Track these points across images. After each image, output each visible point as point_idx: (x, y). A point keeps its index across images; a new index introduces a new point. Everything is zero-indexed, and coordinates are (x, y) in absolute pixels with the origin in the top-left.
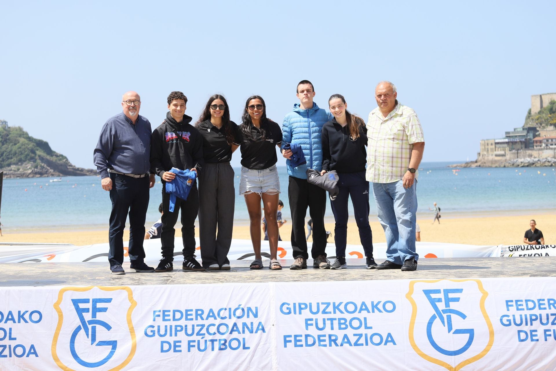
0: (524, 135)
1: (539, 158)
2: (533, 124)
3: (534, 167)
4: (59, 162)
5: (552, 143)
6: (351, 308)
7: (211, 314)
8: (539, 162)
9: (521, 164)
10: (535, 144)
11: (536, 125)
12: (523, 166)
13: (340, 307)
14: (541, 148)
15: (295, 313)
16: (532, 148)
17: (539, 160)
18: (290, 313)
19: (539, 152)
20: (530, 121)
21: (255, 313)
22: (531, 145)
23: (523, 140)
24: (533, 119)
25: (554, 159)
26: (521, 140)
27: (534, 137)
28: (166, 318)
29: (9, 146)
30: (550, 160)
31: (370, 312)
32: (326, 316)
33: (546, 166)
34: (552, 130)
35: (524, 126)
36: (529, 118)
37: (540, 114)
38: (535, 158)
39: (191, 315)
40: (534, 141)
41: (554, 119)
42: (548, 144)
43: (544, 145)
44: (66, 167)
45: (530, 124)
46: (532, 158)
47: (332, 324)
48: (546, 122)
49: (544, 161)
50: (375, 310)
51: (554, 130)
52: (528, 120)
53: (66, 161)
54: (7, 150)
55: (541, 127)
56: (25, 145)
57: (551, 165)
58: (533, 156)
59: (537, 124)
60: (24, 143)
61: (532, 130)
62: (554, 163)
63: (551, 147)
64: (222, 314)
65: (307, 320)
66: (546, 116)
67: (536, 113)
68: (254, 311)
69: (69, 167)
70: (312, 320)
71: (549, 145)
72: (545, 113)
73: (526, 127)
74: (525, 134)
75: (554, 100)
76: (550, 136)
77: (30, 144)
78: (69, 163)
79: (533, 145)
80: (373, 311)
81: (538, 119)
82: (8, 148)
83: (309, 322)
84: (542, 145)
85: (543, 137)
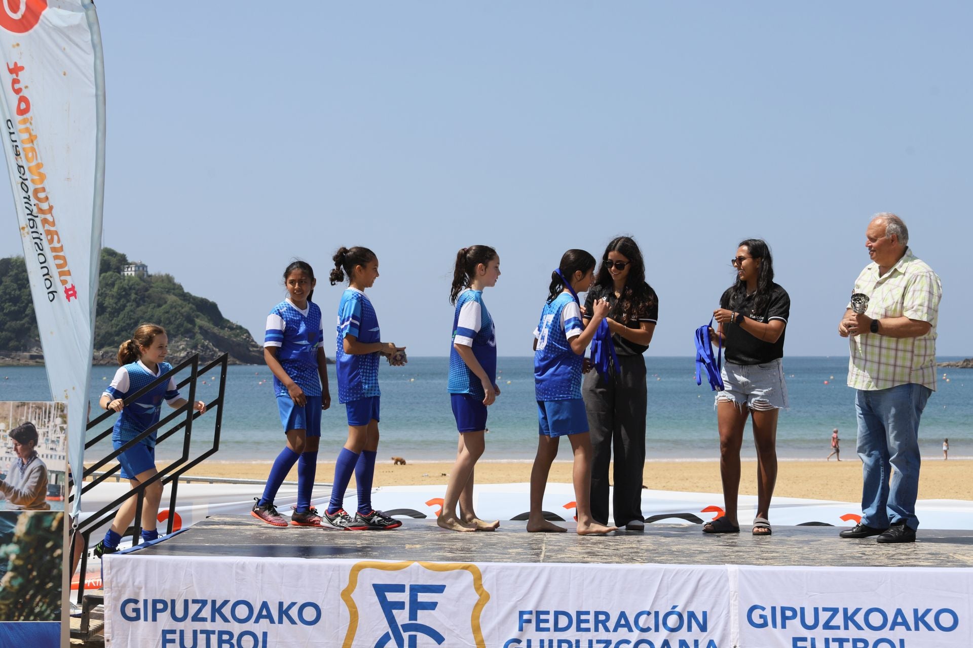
6: (876, 619)
7: (623, 622)
13: (856, 618)
15: (775, 625)
18: (765, 625)
21: (702, 623)
28: (542, 625)
29: (149, 310)
31: (911, 630)
32: (831, 634)
39: (587, 621)
50: (921, 625)
54: (144, 316)
56: (176, 309)
60: (175, 304)
64: (642, 621)
65: (795, 640)
68: (701, 620)
70: (804, 639)
77: (186, 305)
80: (917, 628)
82: (146, 312)
83: (800, 644)
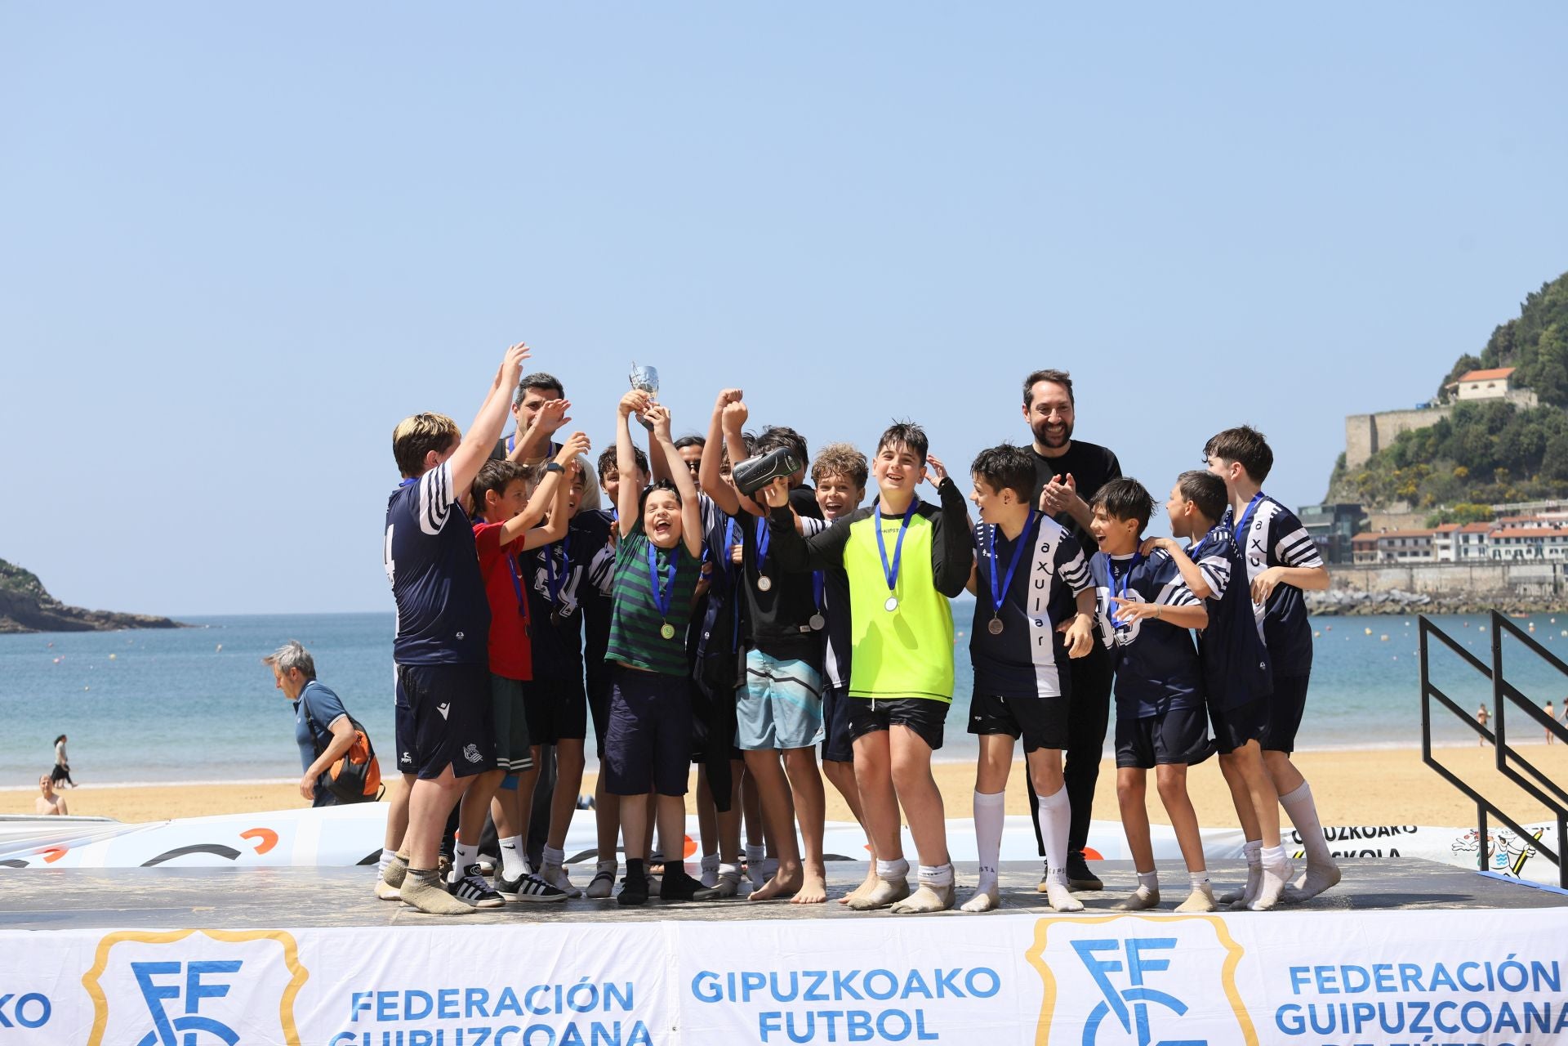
0: (1327, 527)
1: (1368, 590)
2: (1351, 495)
3: (1355, 615)
4: (15, 591)
5: (1403, 550)
6: (881, 985)
7: (508, 1002)
8: (1368, 603)
9: (1319, 608)
10: (1357, 552)
11: (1358, 500)
12: (1323, 614)
13: (852, 984)
14: (1373, 562)
15: (733, 998)
16: (1349, 563)
17: (1367, 597)
18: (718, 997)
19: (1367, 574)
20: (1343, 488)
21: (625, 999)
22: (1347, 555)
23: (1325, 540)
24: (1350, 483)
25: (1408, 595)
26: (1318, 540)
27: (1354, 534)
28: (387, 1012)
30: (1397, 598)
31: (931, 997)
32: (816, 1006)
33: (1385, 613)
34: (1404, 514)
35: (1325, 502)
36: (1340, 481)
37: (1371, 469)
38: (1356, 590)
39: (455, 1003)
40: (1353, 543)
41: (1410, 482)
42: (1392, 553)
43: (1380, 555)
44: (37, 605)
45: (1342, 497)
46: (1350, 592)
47: (831, 1026)
48: (1385, 489)
49: (1381, 598)
50: (947, 990)
51: (1408, 514)
52: (1338, 486)
53: (35, 587)
55: (1375, 505)
57: (1402, 612)
58: (1351, 586)
59: (1362, 495)
61: (1349, 512)
62: (1408, 605)
63: (1401, 560)
64: (537, 1001)
65: (764, 1016)
66: (1387, 475)
67: (1359, 465)
68: (624, 993)
69: (42, 606)
70: (777, 1015)
71: (1396, 555)
72: (1384, 466)
73: (1332, 503)
74: (1328, 524)
75: (1409, 428)
76: (1398, 529)
78: (45, 593)
79: (1353, 555)
80: (941, 995)
81: (1364, 483)
83: (770, 1022)
84: (1376, 554)
85: (1380, 532)
